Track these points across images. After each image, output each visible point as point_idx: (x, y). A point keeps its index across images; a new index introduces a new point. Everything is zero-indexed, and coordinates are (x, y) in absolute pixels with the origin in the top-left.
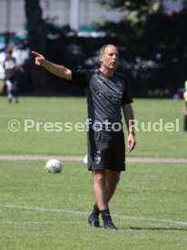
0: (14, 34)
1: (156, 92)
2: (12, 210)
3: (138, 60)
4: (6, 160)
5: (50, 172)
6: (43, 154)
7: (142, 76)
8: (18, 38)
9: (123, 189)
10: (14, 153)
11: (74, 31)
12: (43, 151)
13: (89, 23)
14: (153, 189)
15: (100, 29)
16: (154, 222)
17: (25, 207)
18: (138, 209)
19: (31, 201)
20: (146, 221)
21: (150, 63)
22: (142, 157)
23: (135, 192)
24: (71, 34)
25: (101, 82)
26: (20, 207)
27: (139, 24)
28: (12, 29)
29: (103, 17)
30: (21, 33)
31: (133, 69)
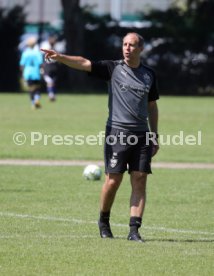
0: (48, 24)
1: (208, 89)
2: (47, 221)
3: (188, 53)
4: (39, 166)
5: (88, 179)
6: (80, 159)
7: (192, 71)
8: (53, 29)
9: (171, 199)
10: (48, 158)
11: (115, 21)
12: (81, 156)
13: (132, 11)
14: (204, 198)
15: (144, 18)
16: (206, 236)
17: (61, 219)
18: (188, 221)
19: (68, 211)
20: (196, 235)
21: (201, 57)
22: (192, 162)
23: (183, 202)
24: (112, 24)
25: (125, 74)
26: (55, 219)
27: (189, 13)
28: (46, 19)
29: (148, 5)
30: (56, 23)
31: (181, 63)
